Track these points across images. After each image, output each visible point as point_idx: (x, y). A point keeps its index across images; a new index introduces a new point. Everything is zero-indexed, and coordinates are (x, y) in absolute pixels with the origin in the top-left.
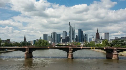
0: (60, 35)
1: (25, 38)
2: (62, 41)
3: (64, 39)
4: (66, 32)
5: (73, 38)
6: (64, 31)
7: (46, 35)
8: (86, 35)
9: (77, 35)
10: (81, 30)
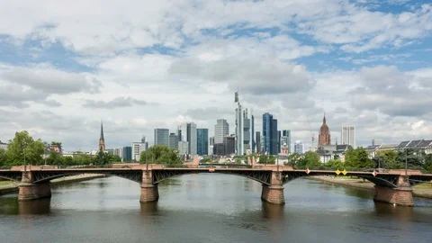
0: (205, 131)
1: (102, 139)
2: (215, 149)
3: (220, 145)
4: (225, 121)
5: (246, 142)
6: (218, 121)
7: (163, 130)
8: (284, 132)
9: (258, 134)
10: (271, 117)
